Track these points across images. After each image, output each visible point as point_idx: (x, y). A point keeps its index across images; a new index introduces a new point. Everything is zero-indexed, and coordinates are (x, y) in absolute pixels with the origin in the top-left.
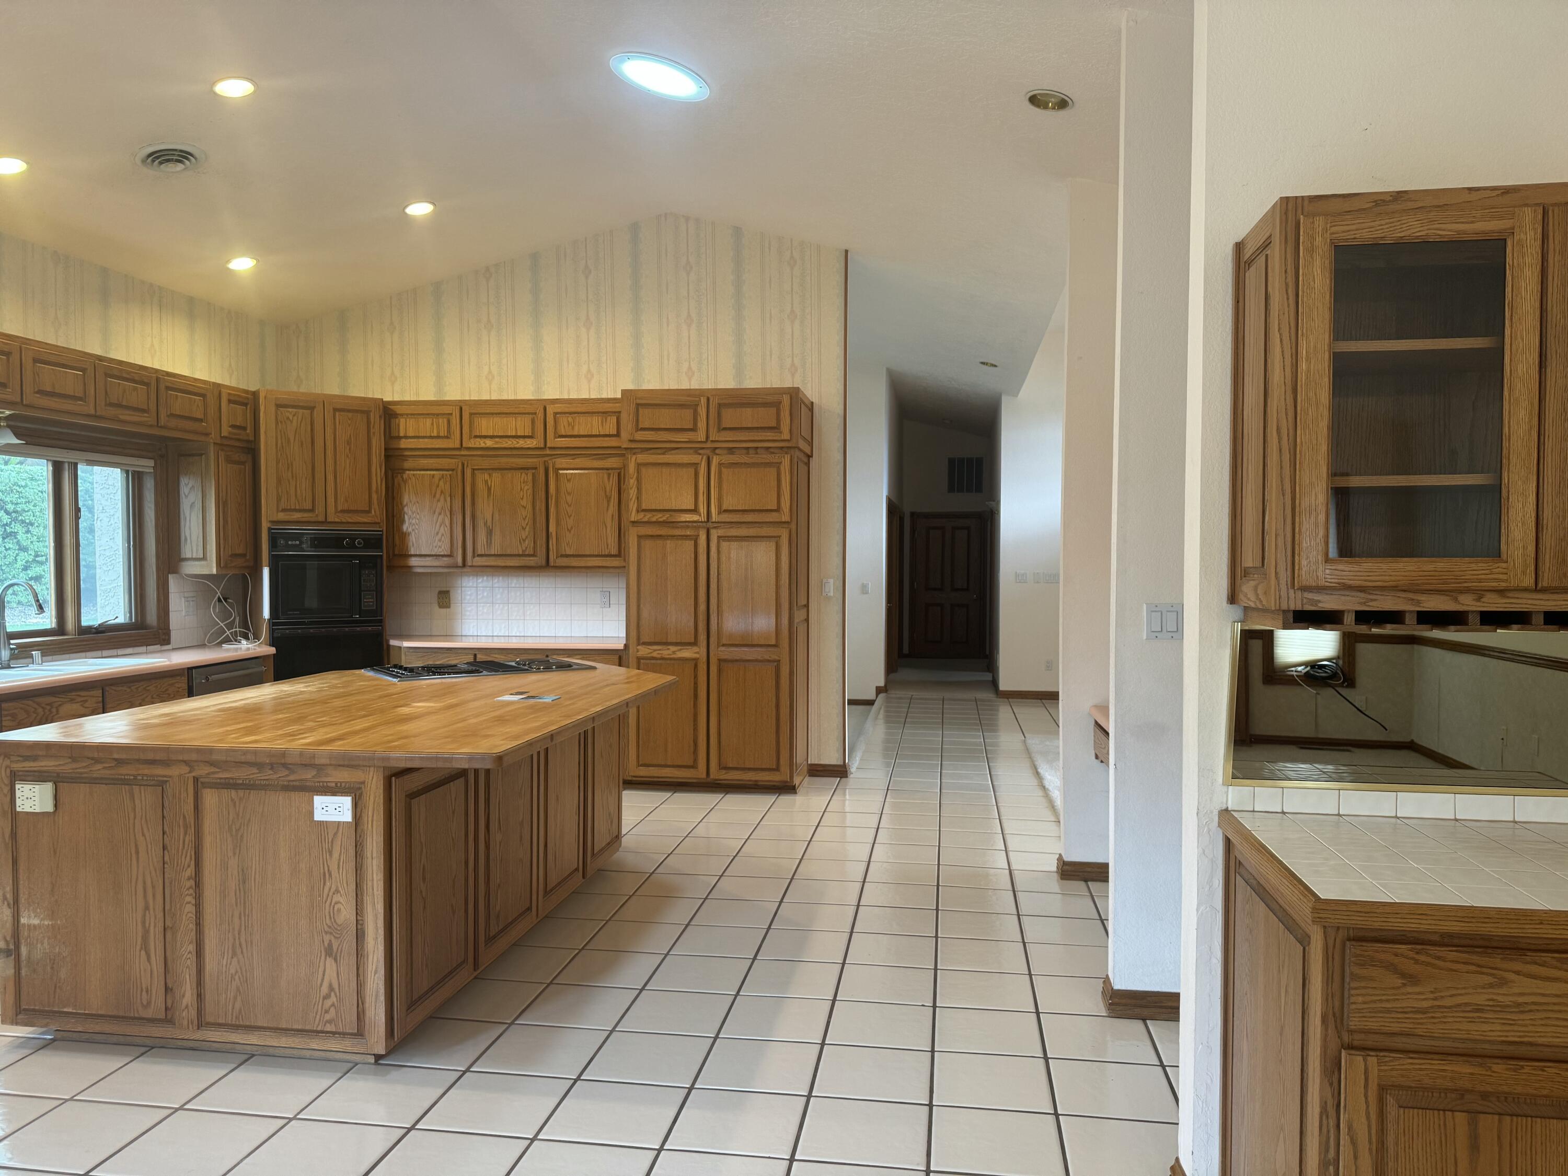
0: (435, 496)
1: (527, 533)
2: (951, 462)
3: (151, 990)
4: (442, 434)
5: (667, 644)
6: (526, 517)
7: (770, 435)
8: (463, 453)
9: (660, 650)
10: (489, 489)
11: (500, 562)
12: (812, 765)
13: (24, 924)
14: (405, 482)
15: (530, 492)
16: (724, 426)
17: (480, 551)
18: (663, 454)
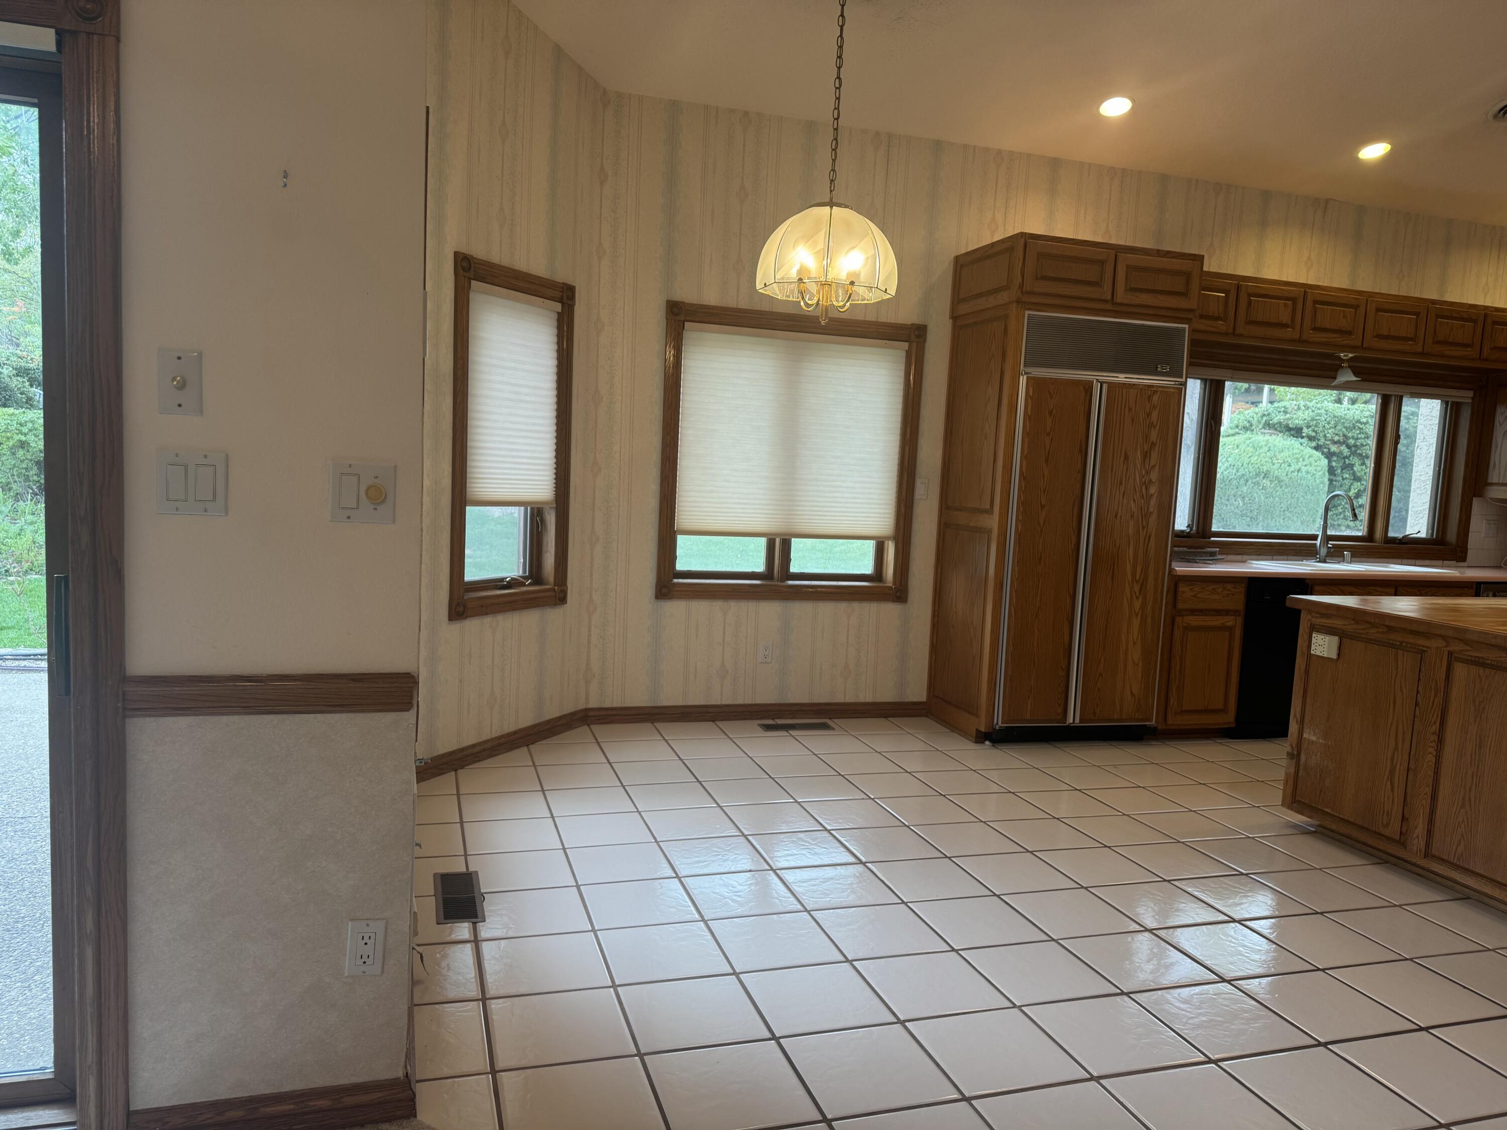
3: (1391, 814)
13: (1306, 738)
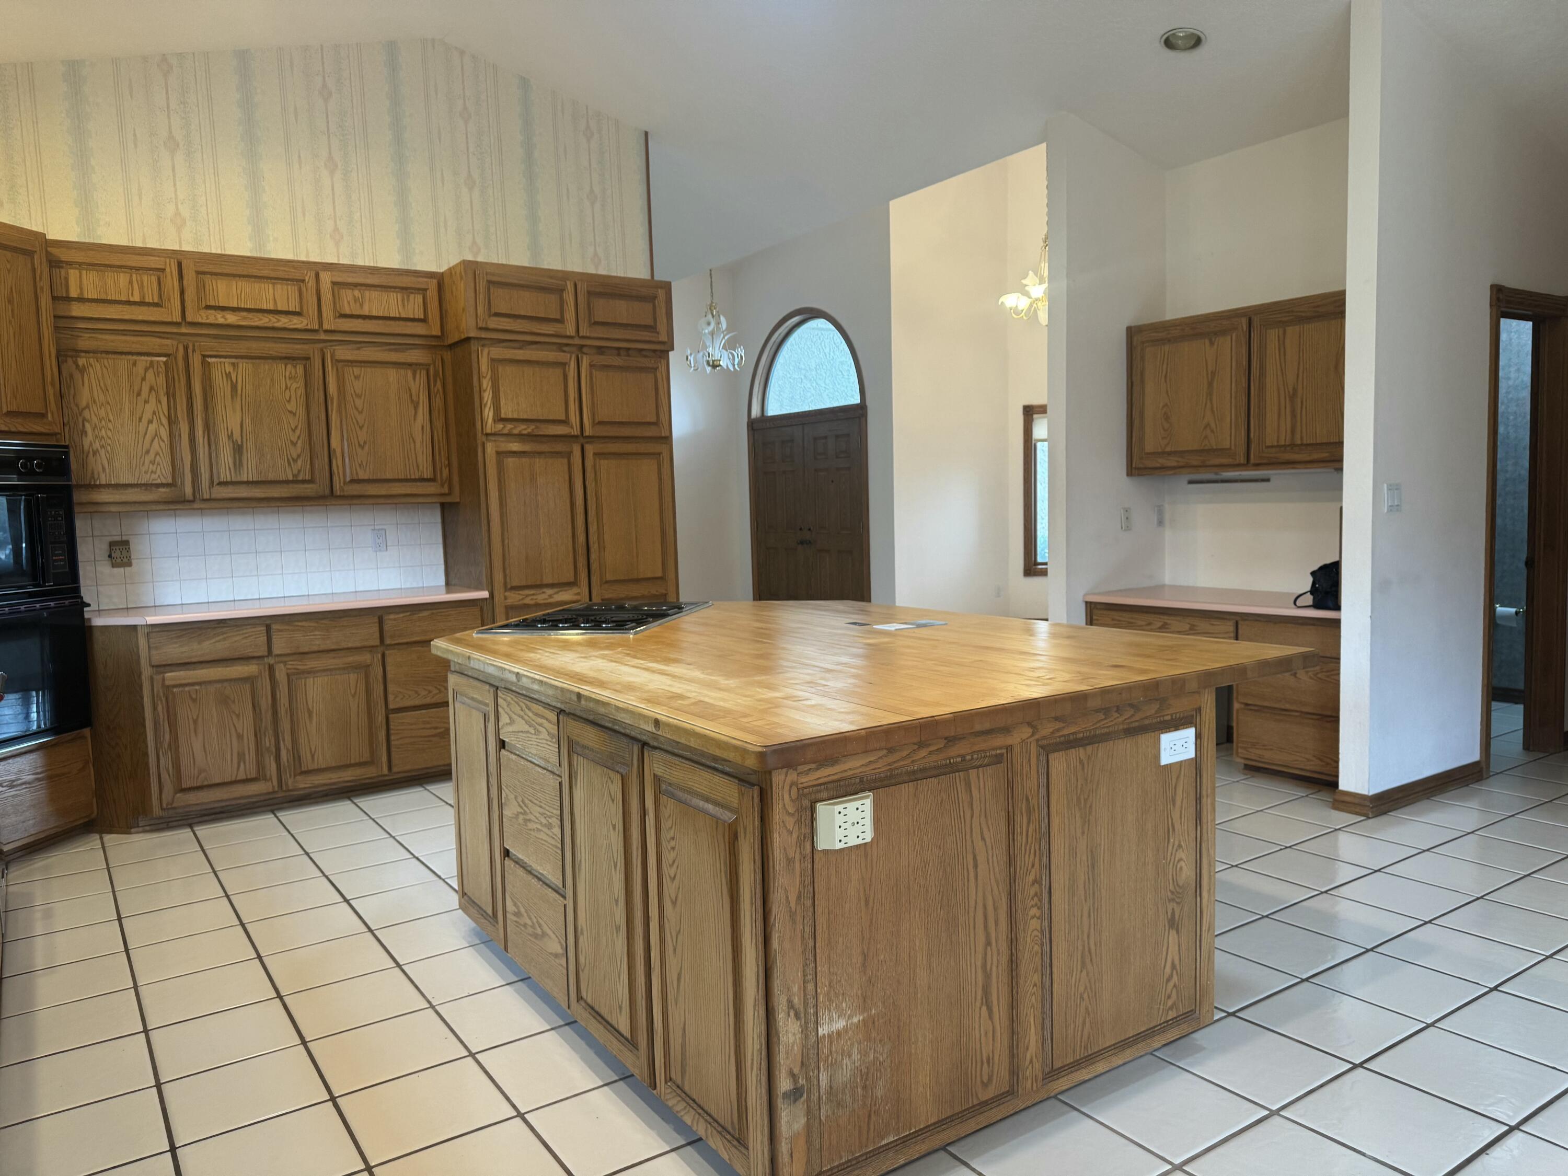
0: (139, 394)
1: (299, 450)
4: (148, 299)
5: (541, 586)
6: (296, 427)
7: (646, 335)
8: (186, 330)
9: (533, 595)
10: (234, 387)
11: (257, 492)
13: (823, 1037)
15: (301, 391)
16: (596, 319)
17: (224, 476)
18: (520, 348)
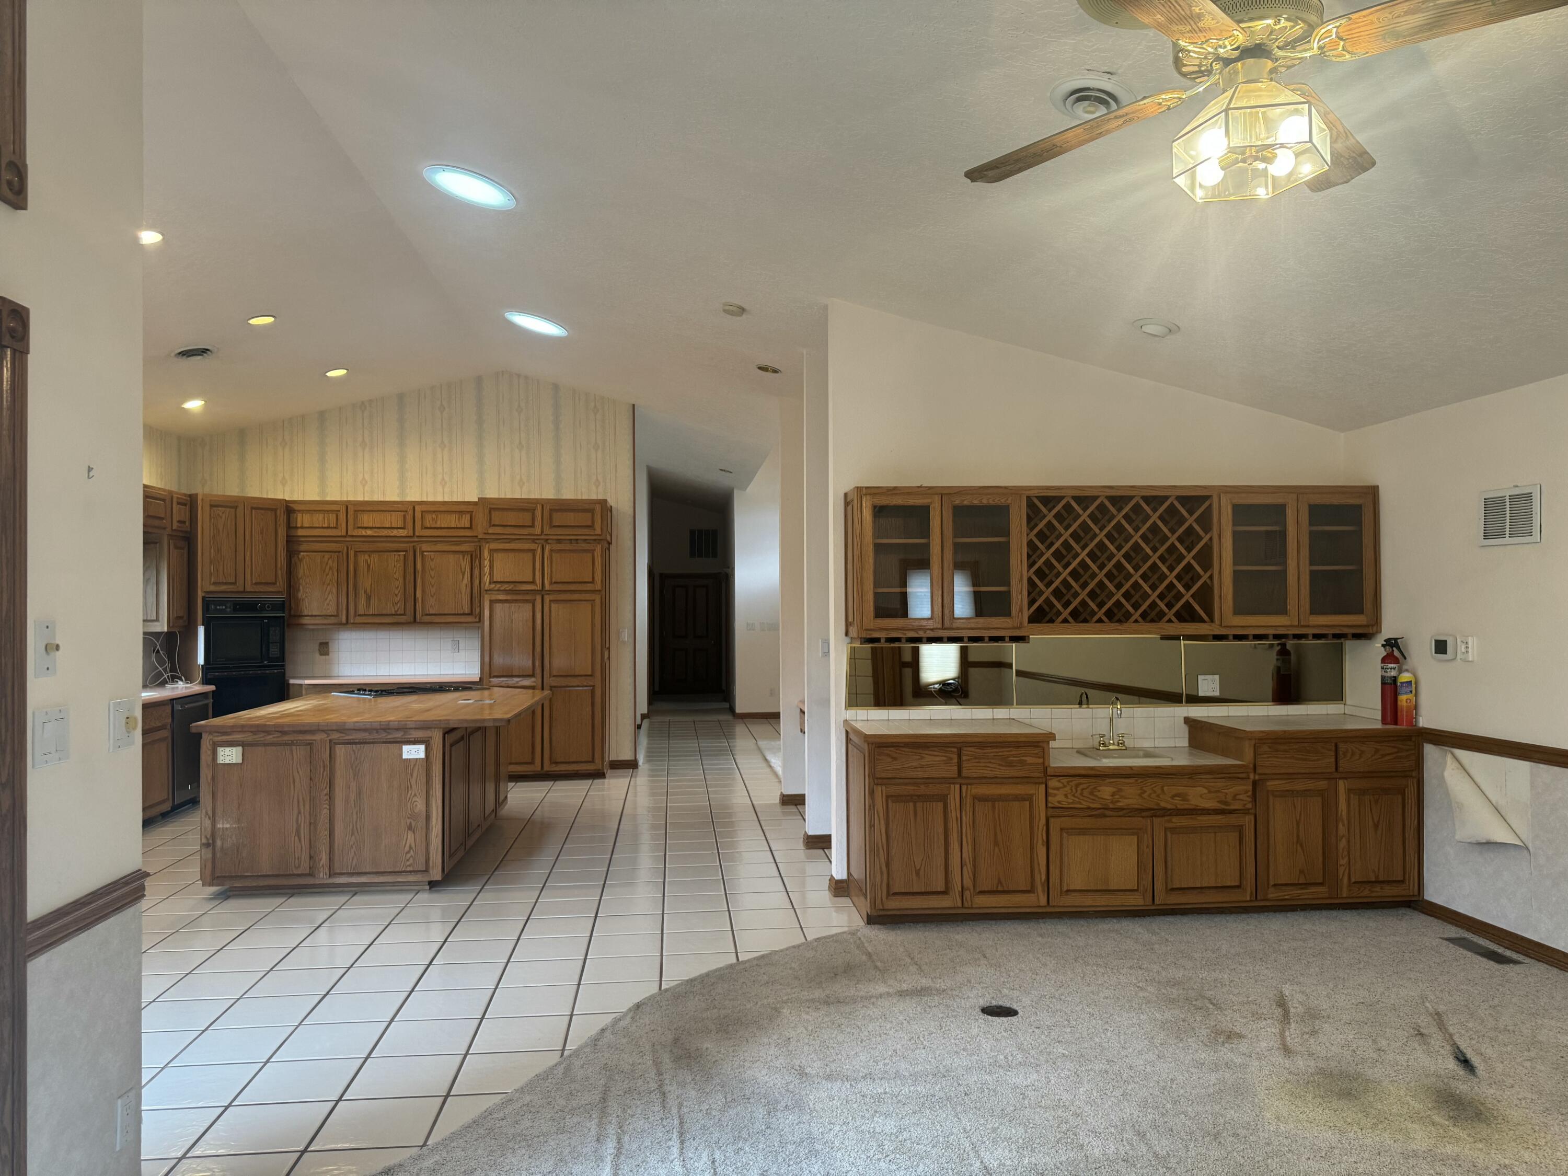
0: (324, 571)
1: (399, 597)
2: (692, 532)
3: (301, 858)
4: (331, 525)
5: (512, 676)
6: (398, 586)
7: (586, 531)
8: (347, 539)
9: (506, 681)
10: (369, 566)
11: (377, 620)
12: (612, 761)
13: (219, 828)
14: (301, 561)
15: (402, 568)
16: (554, 524)
17: (361, 610)
18: (509, 543)
